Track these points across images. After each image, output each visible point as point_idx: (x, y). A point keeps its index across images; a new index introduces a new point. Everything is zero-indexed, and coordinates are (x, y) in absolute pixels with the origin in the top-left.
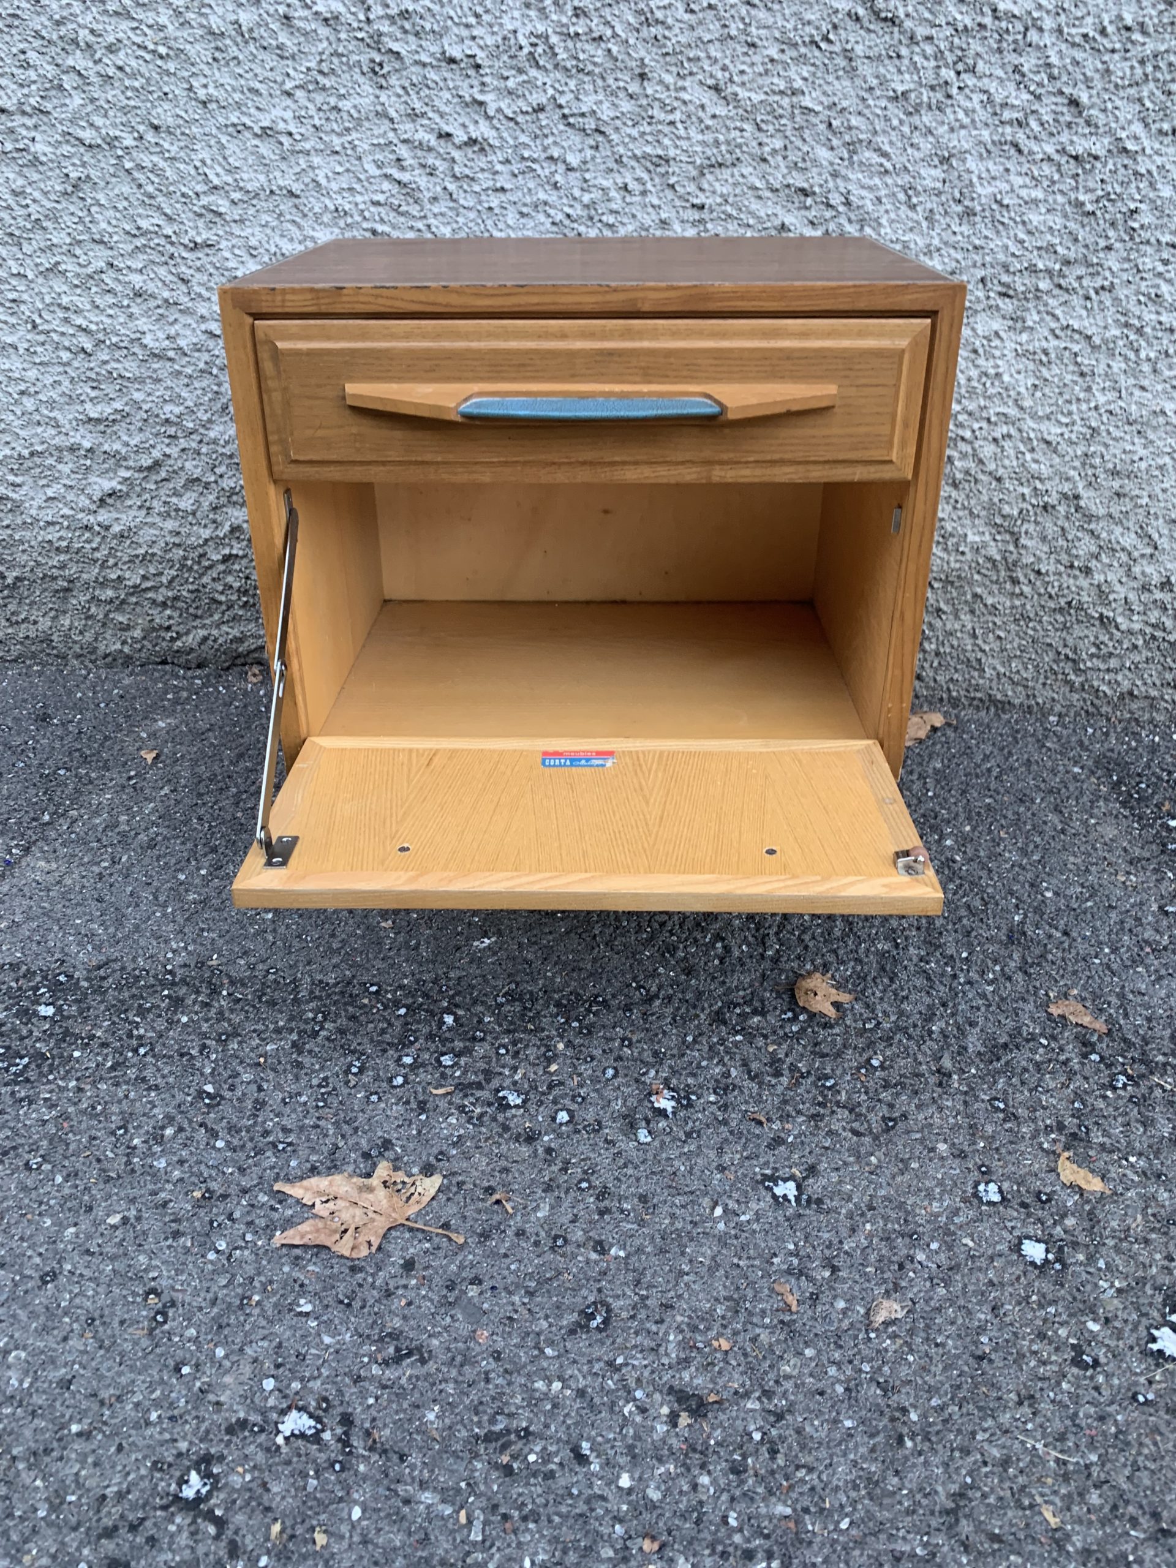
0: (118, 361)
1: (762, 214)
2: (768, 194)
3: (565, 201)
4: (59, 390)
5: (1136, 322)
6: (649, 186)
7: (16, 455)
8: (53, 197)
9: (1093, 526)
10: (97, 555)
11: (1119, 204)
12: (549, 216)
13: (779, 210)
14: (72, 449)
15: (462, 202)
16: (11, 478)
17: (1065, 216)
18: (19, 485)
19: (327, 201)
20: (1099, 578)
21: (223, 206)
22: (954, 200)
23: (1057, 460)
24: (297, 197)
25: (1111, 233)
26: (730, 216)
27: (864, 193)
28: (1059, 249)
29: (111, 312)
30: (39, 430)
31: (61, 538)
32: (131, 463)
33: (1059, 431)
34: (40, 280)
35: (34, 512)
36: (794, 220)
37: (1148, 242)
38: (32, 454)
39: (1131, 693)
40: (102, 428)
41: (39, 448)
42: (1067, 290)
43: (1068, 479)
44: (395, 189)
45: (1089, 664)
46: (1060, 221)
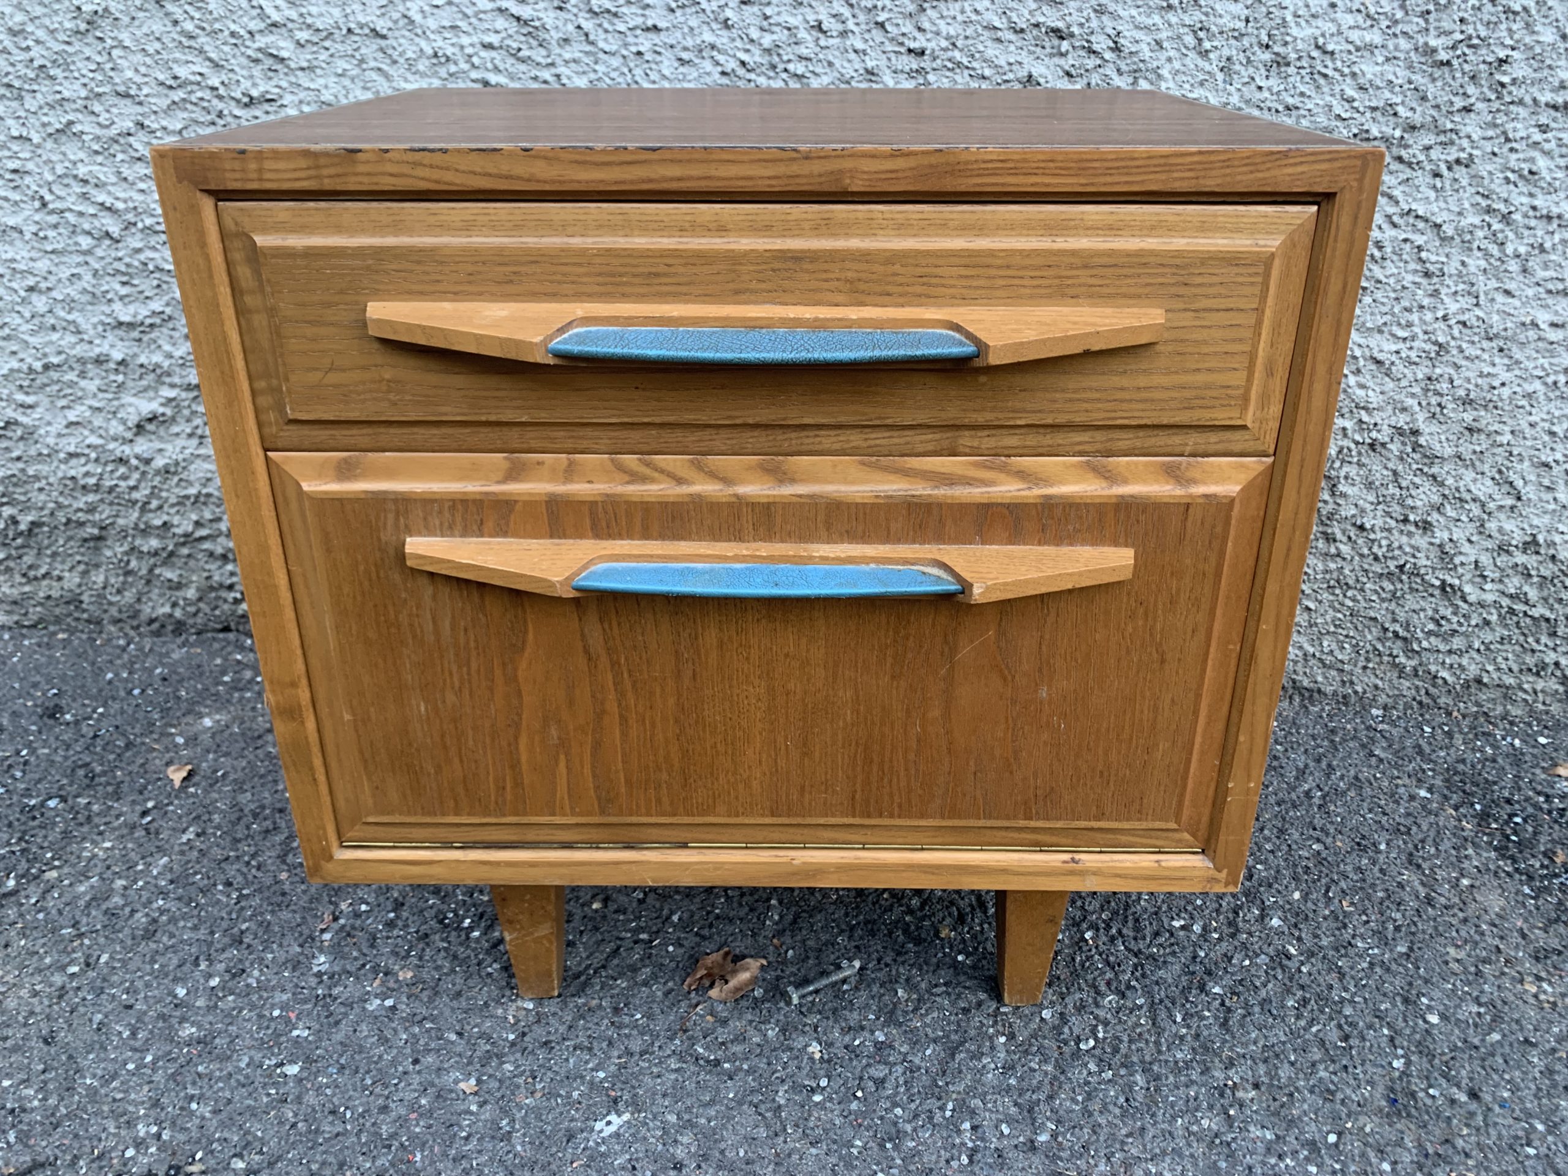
0: (154, 249)
1: (1003, 63)
2: (1012, 37)
3: (739, 43)
4: (79, 285)
5: (1501, 206)
6: (851, 25)
7: (25, 367)
8: (62, 37)
9: (1435, 470)
10: (135, 495)
11: (1484, 51)
12: (718, 64)
13: (1024, 57)
14: (99, 361)
15: (602, 44)
16: (20, 397)
17: (1410, 67)
18: (30, 407)
19: (423, 44)
20: (1441, 535)
21: (286, 48)
22: (1260, 45)
23: (1390, 385)
24: (384, 37)
25: (1471, 90)
26: (959, 64)
27: (1139, 35)
28: (1400, 110)
29: (142, 186)
30: (55, 336)
31: (87, 474)
32: (176, 380)
33: (1394, 348)
34: (49, 144)
35: (51, 441)
36: (1043, 70)
37: (1521, 102)
38: (46, 367)
39: (1479, 681)
40: (136, 334)
41: (55, 360)
42: (1410, 165)
43: (1404, 410)
44: (513, 27)
45: (1425, 644)
46: (1403, 74)
